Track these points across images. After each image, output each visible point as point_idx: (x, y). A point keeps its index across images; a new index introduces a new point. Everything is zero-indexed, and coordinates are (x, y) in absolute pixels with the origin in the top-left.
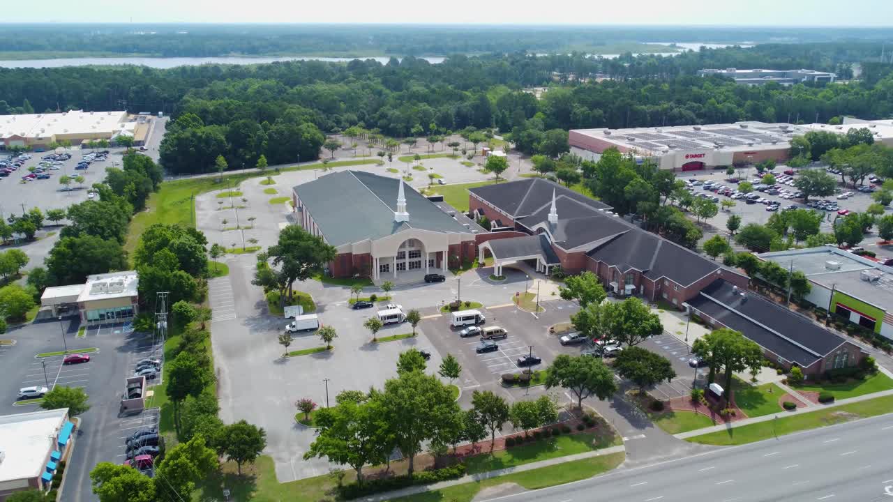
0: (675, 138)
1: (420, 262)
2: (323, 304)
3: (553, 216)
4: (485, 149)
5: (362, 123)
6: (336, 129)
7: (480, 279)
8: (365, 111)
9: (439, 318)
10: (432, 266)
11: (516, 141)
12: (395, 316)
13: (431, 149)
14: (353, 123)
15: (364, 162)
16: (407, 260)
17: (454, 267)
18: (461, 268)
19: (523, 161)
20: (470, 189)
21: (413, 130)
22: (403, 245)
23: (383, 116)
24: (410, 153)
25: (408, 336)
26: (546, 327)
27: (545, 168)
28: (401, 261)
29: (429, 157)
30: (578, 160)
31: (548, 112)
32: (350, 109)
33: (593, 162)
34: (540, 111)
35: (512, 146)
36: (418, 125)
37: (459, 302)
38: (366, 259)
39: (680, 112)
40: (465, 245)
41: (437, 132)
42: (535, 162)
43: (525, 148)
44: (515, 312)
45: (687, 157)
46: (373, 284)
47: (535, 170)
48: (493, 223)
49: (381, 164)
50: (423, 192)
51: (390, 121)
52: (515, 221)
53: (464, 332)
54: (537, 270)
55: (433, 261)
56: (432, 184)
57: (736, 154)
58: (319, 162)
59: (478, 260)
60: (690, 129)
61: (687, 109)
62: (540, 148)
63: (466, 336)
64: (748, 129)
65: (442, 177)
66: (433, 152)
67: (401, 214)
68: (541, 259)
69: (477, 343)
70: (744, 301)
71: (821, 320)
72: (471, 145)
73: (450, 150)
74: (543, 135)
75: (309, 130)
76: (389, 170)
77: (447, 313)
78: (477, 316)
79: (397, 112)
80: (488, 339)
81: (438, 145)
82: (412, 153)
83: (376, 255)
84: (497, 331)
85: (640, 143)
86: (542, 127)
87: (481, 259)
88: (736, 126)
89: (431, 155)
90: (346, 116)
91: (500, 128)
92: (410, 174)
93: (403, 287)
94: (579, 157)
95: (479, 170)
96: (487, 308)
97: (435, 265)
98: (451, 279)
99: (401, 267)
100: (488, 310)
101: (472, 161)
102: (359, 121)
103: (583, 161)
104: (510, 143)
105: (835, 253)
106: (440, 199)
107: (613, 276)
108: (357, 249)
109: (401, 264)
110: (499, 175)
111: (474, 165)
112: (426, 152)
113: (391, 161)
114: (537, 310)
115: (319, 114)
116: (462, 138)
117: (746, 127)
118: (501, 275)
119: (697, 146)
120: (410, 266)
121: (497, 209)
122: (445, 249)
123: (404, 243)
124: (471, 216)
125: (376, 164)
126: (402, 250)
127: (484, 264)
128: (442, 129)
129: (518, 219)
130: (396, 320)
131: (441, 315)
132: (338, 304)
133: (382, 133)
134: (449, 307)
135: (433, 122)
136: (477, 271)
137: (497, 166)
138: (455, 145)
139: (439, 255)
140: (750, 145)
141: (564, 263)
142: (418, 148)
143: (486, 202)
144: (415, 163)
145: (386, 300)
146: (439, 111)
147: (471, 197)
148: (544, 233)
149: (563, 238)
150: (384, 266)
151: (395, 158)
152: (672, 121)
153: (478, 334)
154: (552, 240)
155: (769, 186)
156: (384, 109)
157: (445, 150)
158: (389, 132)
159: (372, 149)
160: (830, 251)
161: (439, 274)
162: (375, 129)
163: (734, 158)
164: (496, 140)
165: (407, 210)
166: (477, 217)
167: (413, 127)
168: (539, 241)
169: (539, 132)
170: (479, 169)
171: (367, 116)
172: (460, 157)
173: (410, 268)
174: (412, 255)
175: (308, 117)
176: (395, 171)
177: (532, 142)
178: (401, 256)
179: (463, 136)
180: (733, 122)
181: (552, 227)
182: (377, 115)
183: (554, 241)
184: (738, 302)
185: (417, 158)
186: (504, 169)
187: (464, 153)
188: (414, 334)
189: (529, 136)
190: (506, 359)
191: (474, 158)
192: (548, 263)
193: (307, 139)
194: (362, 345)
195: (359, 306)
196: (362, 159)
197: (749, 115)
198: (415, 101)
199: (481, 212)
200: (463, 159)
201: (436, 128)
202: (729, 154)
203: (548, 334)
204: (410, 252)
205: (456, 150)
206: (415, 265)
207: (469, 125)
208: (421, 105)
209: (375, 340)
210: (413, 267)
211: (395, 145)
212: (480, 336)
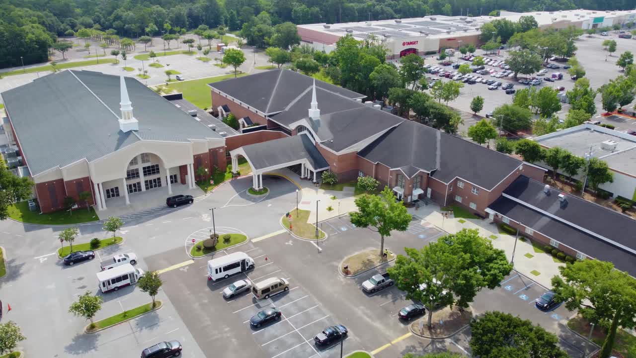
0: (384, 29)
1: (159, 179)
2: (17, 263)
3: (314, 112)
4: (220, 45)
5: (97, 26)
6: (70, 31)
7: (237, 194)
8: (100, 15)
9: (190, 265)
10: (176, 181)
11: (247, 36)
12: (125, 277)
13: (167, 47)
14: (89, 26)
15: (98, 62)
16: (142, 179)
17: (203, 182)
18: (212, 182)
19: (256, 55)
20: (211, 85)
21: (147, 30)
22: (134, 161)
23: (118, 18)
24: (146, 51)
25: (145, 310)
26: (335, 263)
27: (282, 60)
28: (133, 181)
29: (165, 55)
30: (311, 51)
31: (271, 11)
32: (87, 13)
33: (324, 52)
34: (264, 10)
35: (245, 41)
36: (152, 24)
37: (215, 237)
38: (84, 186)
39: (382, 9)
40: (213, 153)
41: (172, 32)
42: (270, 54)
43: (257, 43)
44: (290, 243)
45: (404, 44)
46: (97, 219)
47: (272, 62)
48: (241, 121)
49: (116, 63)
50: (159, 90)
51: (125, 22)
52: (267, 118)
53: (228, 291)
54: (302, 177)
55: (175, 176)
56: (170, 80)
57: (441, 40)
58: (48, 64)
59: (230, 168)
60: (392, 22)
61: (386, 6)
62: (271, 41)
63: (232, 297)
64: (438, 21)
65: (180, 74)
66: (169, 49)
67: (128, 122)
68: (307, 164)
69: (248, 311)
70: (564, 205)
71: (627, 212)
72: (206, 41)
73: (186, 47)
74: (273, 29)
75: (33, 31)
76: (125, 69)
77: (202, 257)
78: (244, 261)
79: (131, 13)
80: (265, 298)
81: (173, 43)
82: (147, 52)
83: (97, 180)
84: (276, 286)
85: (358, 34)
86: (270, 22)
87: (235, 167)
88: (427, 19)
89: (167, 52)
90: (81, 19)
91: (229, 26)
92: (146, 72)
93: (138, 218)
94: (311, 48)
95: (216, 65)
96: (254, 241)
97: (179, 180)
98: (201, 198)
99: (134, 189)
100: (256, 244)
101: (208, 56)
102: (95, 23)
103: (315, 52)
104: (242, 39)
105: (595, 130)
106: (179, 97)
107: (397, 181)
108: (70, 173)
109: (135, 185)
110: (238, 69)
111: (210, 60)
112: (163, 50)
113: (125, 59)
114: (317, 236)
115: (50, 17)
116: (196, 35)
117: (435, 19)
118: (261, 187)
119: (406, 35)
120: (146, 185)
121: (245, 105)
122: (190, 162)
123: (135, 159)
124: (215, 114)
125: (111, 64)
126: (134, 167)
127: (238, 174)
128: (177, 29)
129: (270, 116)
130: (128, 281)
131: (192, 262)
132: (42, 259)
133: (117, 34)
134: (203, 248)
135: (166, 22)
136: (231, 183)
137: (235, 60)
138: (190, 42)
139: (183, 169)
140: (448, 33)
141: (334, 166)
142: (154, 46)
143: (230, 98)
144: (152, 61)
145: (113, 244)
146: (172, 12)
147: (213, 92)
148: (305, 132)
149: (329, 137)
150: (112, 190)
151: (130, 57)
152: (376, 17)
153: (248, 290)
154: (317, 140)
155: (479, 67)
156: (119, 11)
157: (180, 48)
158: (124, 32)
159: (106, 50)
160: (588, 129)
161: (185, 194)
162: (111, 31)
163: (440, 44)
164: (228, 37)
165: (135, 116)
166: (222, 115)
167: (147, 27)
168: (302, 142)
169: (268, 27)
170: (216, 63)
171: (102, 19)
172: (196, 53)
173: (147, 188)
174: (148, 171)
175: (35, 19)
176: (131, 69)
177: (263, 36)
178: (132, 174)
179: (196, 33)
180: (422, 16)
181: (315, 124)
182: (111, 17)
183: (318, 140)
184: (556, 206)
185: (153, 55)
186: (242, 62)
187: (200, 48)
188: (154, 305)
189: (260, 30)
190: (296, 336)
191: (210, 53)
192: (316, 169)
193: (31, 39)
194: (69, 342)
195: (73, 260)
196: (95, 59)
197: (432, 10)
198: (148, 3)
199: (226, 109)
200: (200, 55)
201: (170, 27)
202: (435, 40)
203: (341, 277)
204: (144, 168)
205: (192, 46)
206: (154, 184)
207: (200, 24)
208: (154, 7)
209: (92, 327)
210: (151, 187)
211: (129, 44)
212: (251, 295)
